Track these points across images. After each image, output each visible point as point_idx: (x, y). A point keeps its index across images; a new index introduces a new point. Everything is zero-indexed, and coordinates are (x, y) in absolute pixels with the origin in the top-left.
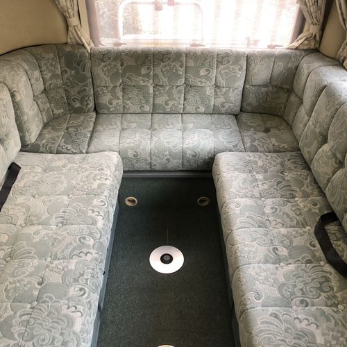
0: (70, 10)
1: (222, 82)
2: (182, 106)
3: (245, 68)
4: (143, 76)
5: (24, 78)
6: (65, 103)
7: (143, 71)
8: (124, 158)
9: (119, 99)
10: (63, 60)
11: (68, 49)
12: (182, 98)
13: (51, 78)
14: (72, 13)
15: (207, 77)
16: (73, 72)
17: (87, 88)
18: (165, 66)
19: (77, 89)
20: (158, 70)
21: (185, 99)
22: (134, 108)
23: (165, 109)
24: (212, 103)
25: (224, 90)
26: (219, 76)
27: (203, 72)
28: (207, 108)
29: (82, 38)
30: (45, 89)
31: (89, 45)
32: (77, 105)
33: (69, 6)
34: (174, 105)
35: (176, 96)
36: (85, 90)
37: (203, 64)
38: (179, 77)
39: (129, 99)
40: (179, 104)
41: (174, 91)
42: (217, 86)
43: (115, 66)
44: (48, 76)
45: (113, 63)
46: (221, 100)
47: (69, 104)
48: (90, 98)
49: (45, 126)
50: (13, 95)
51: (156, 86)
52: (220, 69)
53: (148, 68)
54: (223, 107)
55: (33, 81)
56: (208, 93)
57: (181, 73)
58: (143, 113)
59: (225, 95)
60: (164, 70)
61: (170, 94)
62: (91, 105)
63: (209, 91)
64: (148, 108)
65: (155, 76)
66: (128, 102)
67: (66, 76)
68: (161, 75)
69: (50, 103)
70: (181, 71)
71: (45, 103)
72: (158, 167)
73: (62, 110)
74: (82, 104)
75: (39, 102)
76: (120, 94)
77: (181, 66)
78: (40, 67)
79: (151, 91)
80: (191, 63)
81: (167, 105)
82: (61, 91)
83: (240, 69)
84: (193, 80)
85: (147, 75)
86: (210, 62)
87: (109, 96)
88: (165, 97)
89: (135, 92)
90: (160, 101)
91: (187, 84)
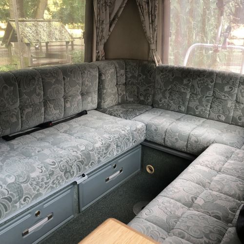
0: (152, 40)
2: (208, 113)
4: (185, 85)
5: (113, 70)
6: (135, 95)
7: (185, 82)
9: (166, 99)
10: (140, 68)
11: (145, 63)
12: (209, 106)
13: (131, 77)
14: (152, 42)
15: (230, 93)
16: (144, 77)
17: (150, 89)
18: (200, 80)
19: (144, 88)
20: (195, 83)
21: (211, 107)
22: (174, 106)
23: (195, 112)
24: (232, 115)
25: (242, 106)
27: (227, 89)
28: (227, 117)
29: (155, 57)
30: (125, 83)
31: (158, 62)
32: (142, 98)
33: (151, 37)
34: (202, 110)
35: (204, 103)
36: (148, 89)
37: (228, 83)
38: (209, 89)
39: (172, 100)
40: (206, 110)
41: (204, 100)
42: (237, 102)
43: (168, 76)
44: (129, 75)
45: (167, 74)
47: (137, 97)
48: (151, 95)
49: (119, 104)
51: (192, 94)
52: (240, 88)
53: (188, 80)
54: (240, 120)
55: (118, 75)
56: (229, 106)
57: (210, 87)
58: (180, 112)
60: (199, 83)
61: (200, 101)
62: (150, 100)
63: (230, 104)
64: (183, 109)
65: (193, 86)
66: (171, 102)
67: (140, 78)
68: (196, 86)
69: (126, 92)
70: (211, 86)
71: (123, 91)
72: (169, 144)
73: (132, 99)
74: (145, 99)
75: (119, 89)
76: (168, 95)
77: (212, 82)
78: (126, 69)
79: (188, 97)
80: (219, 81)
81: (197, 109)
82: (135, 87)
84: (218, 93)
85: (187, 85)
86: (233, 82)
87: (161, 96)
88: (197, 103)
89: (177, 96)
90: (193, 105)
91: (214, 96)
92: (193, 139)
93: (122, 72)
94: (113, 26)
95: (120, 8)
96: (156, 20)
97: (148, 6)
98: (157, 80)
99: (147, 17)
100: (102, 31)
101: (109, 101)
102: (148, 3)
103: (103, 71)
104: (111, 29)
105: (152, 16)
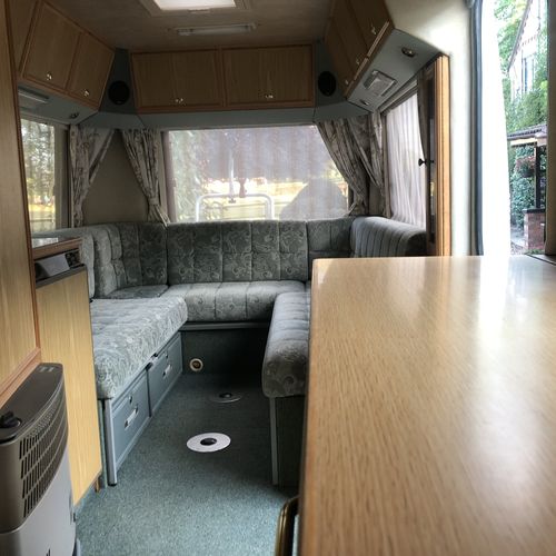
0: (151, 191)
1: (287, 248)
2: (251, 273)
3: (305, 234)
4: (214, 244)
5: (107, 238)
6: (139, 273)
7: (213, 240)
8: (190, 305)
9: (190, 267)
10: (142, 233)
11: (148, 224)
12: (250, 265)
13: (130, 246)
14: (153, 195)
15: (272, 243)
16: (150, 243)
17: (162, 259)
18: (233, 235)
19: (152, 260)
20: (227, 239)
21: (253, 265)
22: (204, 275)
23: (234, 277)
24: (279, 268)
25: (289, 256)
26: (283, 242)
27: (267, 239)
28: (275, 273)
29: (161, 216)
30: (122, 256)
31: (166, 221)
32: (151, 276)
33: (151, 187)
34: (242, 271)
35: (244, 262)
36: (159, 261)
37: (267, 232)
38: (246, 244)
39: (200, 267)
40: (247, 270)
41: (243, 258)
42: (282, 252)
43: (188, 236)
44: (127, 244)
45: (186, 234)
46: (287, 264)
47: (143, 275)
48: (164, 269)
49: (118, 289)
50: (95, 244)
51: (225, 254)
52: (282, 235)
53: (218, 237)
54: (290, 271)
55: (113, 245)
56: (273, 258)
57: (247, 241)
58: (213, 281)
59: (291, 259)
60: (232, 238)
61: (238, 260)
62: (164, 276)
63: (275, 256)
64: (218, 276)
65: (225, 244)
66: (199, 270)
67: (143, 247)
68: (229, 243)
69: (125, 270)
70: (248, 239)
71: (121, 268)
72: (222, 315)
73: (135, 280)
74: (155, 274)
75: (116, 266)
76: (192, 263)
77: (248, 234)
78: (121, 235)
79: (221, 259)
80: (257, 232)
81: (235, 271)
82: (138, 261)
83: (302, 235)
84: (259, 247)
85: (217, 244)
86: (272, 230)
87: (181, 265)
88: (234, 264)
89: (206, 260)
90: (229, 268)
91: (254, 250)
92: (252, 299)
93: (117, 240)
94: (94, 175)
95: (102, 150)
96: (157, 165)
97: (143, 147)
98: (173, 245)
99: (142, 163)
100: (81, 183)
101: (109, 285)
102: (142, 143)
103: (98, 239)
104: (92, 180)
105: (150, 160)
